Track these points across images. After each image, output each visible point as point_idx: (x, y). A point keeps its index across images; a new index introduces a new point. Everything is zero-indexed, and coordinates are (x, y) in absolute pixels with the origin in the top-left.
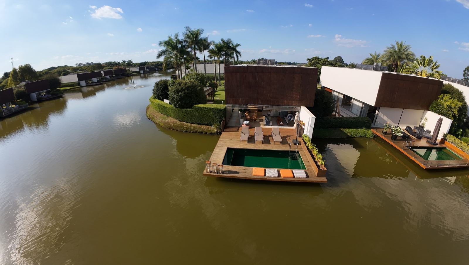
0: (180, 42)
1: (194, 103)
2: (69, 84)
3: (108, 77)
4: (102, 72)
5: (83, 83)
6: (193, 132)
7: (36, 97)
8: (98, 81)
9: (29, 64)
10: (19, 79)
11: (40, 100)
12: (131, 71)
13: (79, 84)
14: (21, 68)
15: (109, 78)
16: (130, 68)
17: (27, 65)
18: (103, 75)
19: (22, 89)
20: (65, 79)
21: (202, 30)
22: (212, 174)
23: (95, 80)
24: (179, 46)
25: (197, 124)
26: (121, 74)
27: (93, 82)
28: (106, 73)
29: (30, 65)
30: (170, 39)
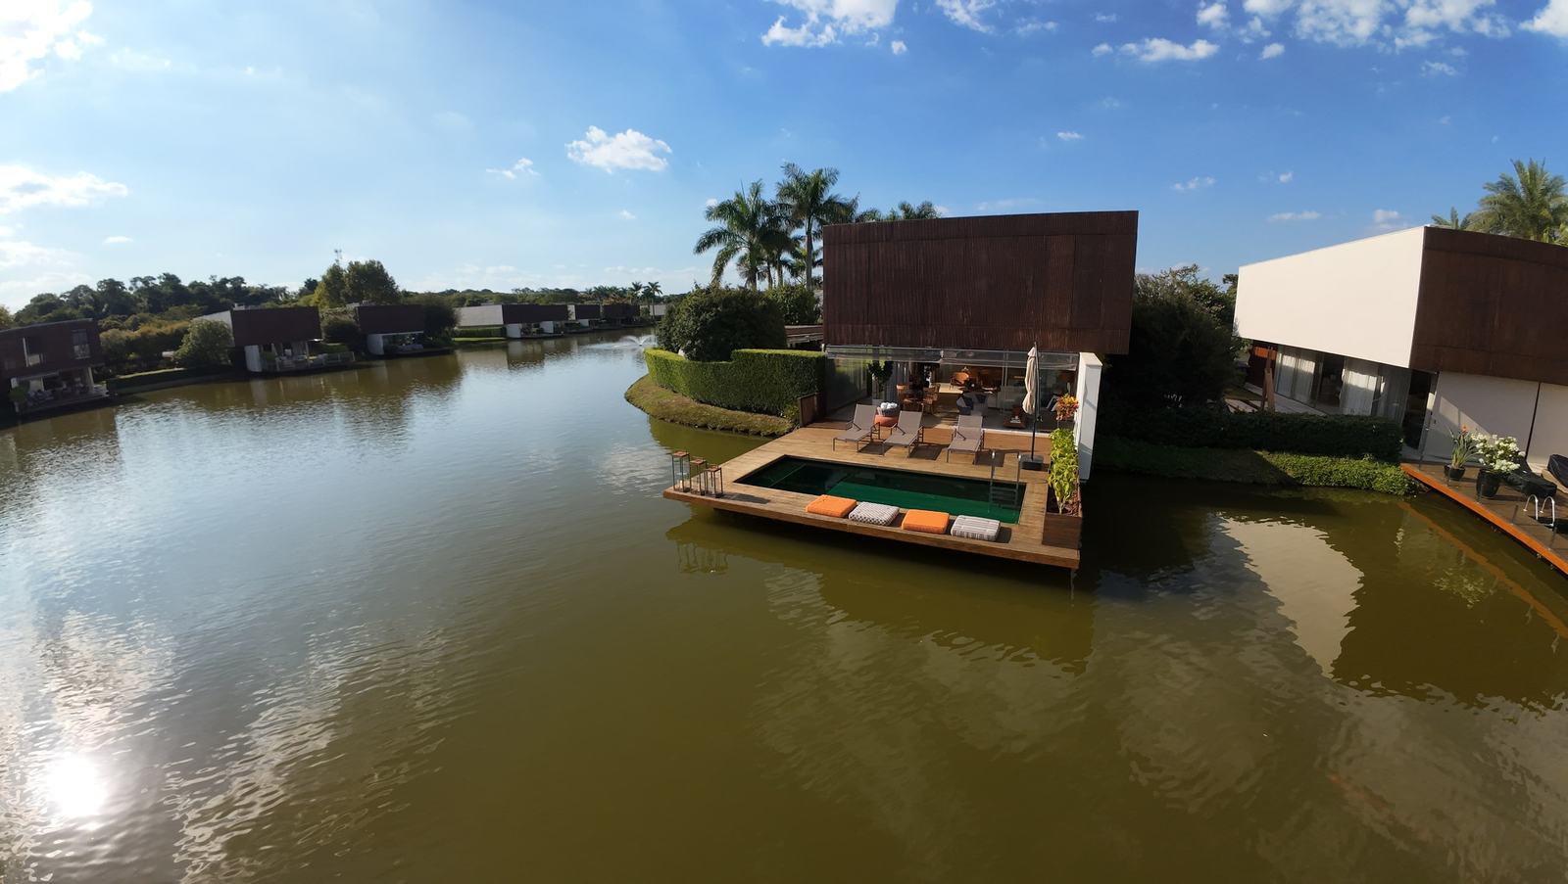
0: (768, 210)
1: (739, 343)
2: (480, 329)
3: (585, 322)
4: (572, 308)
5: (515, 330)
6: (723, 429)
7: (382, 345)
8: (556, 329)
9: (379, 263)
10: (346, 295)
11: (391, 354)
12: (651, 314)
13: (503, 331)
14: (355, 268)
15: (587, 324)
16: (651, 307)
17: (373, 263)
18: (573, 317)
19: (348, 318)
20: (469, 317)
21: (834, 175)
22: (688, 494)
23: (548, 326)
24: (762, 219)
25: (743, 409)
26: (624, 318)
27: (541, 331)
28: (581, 312)
29: (382, 266)
30: (740, 200)
